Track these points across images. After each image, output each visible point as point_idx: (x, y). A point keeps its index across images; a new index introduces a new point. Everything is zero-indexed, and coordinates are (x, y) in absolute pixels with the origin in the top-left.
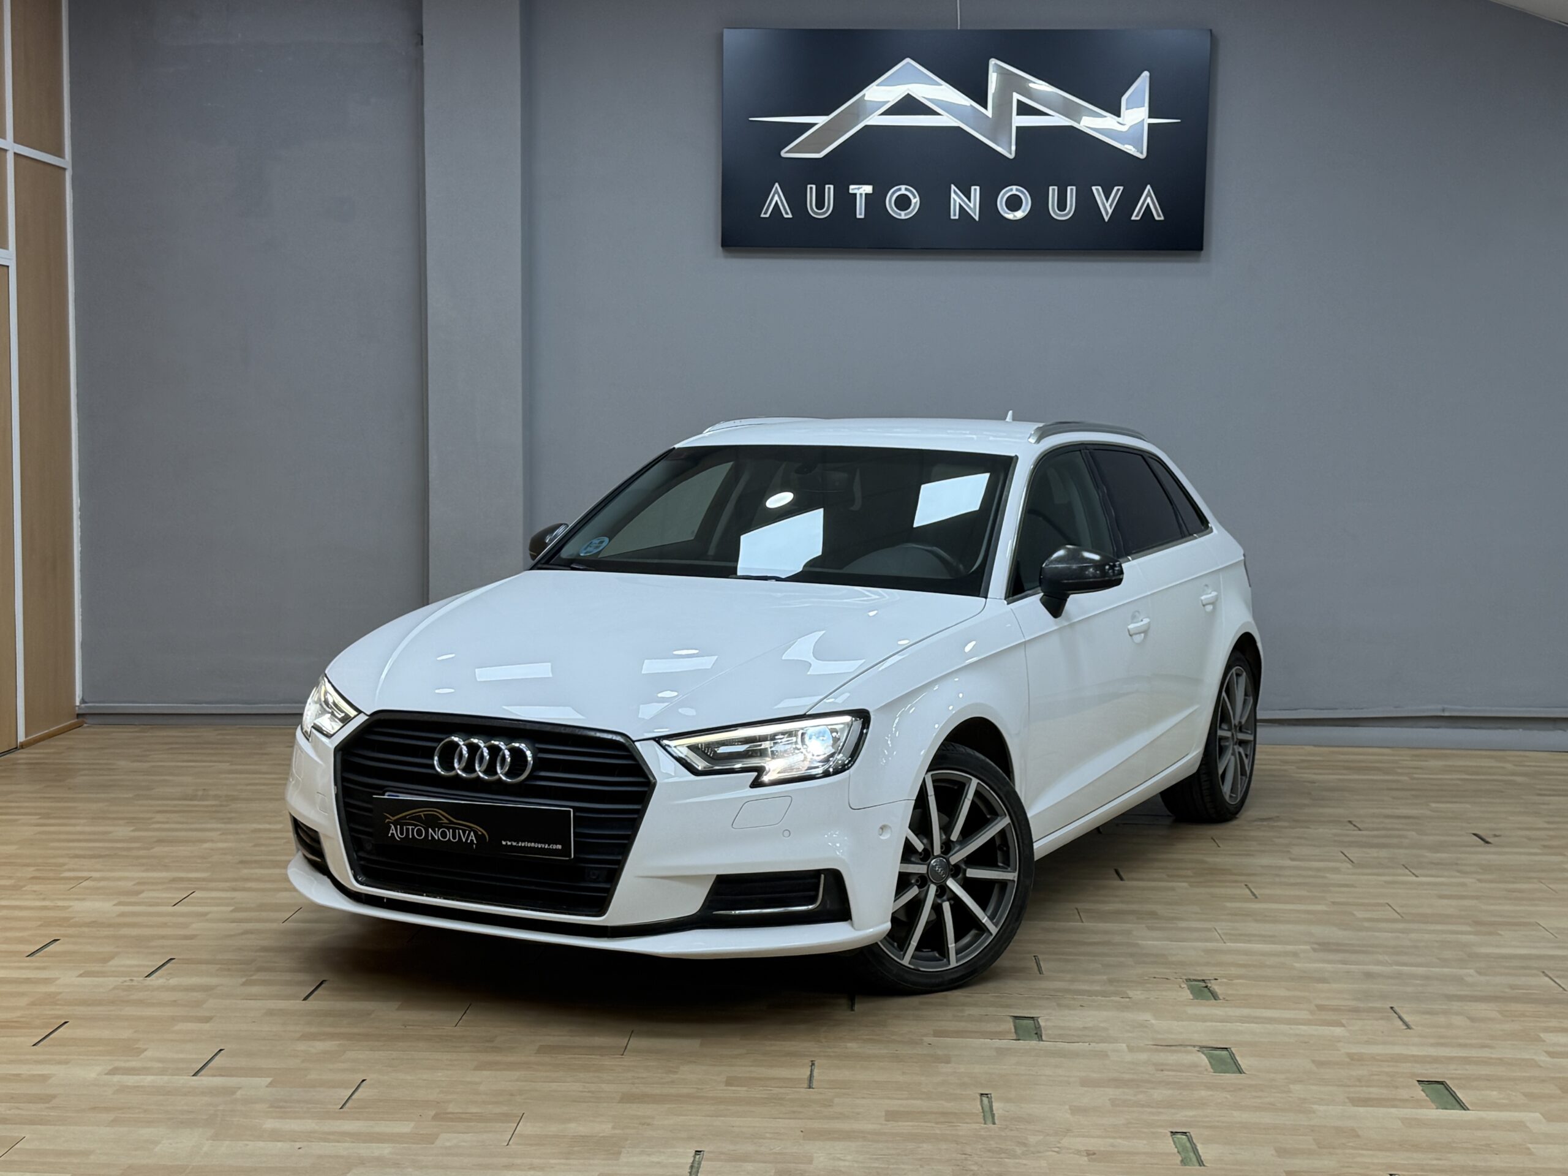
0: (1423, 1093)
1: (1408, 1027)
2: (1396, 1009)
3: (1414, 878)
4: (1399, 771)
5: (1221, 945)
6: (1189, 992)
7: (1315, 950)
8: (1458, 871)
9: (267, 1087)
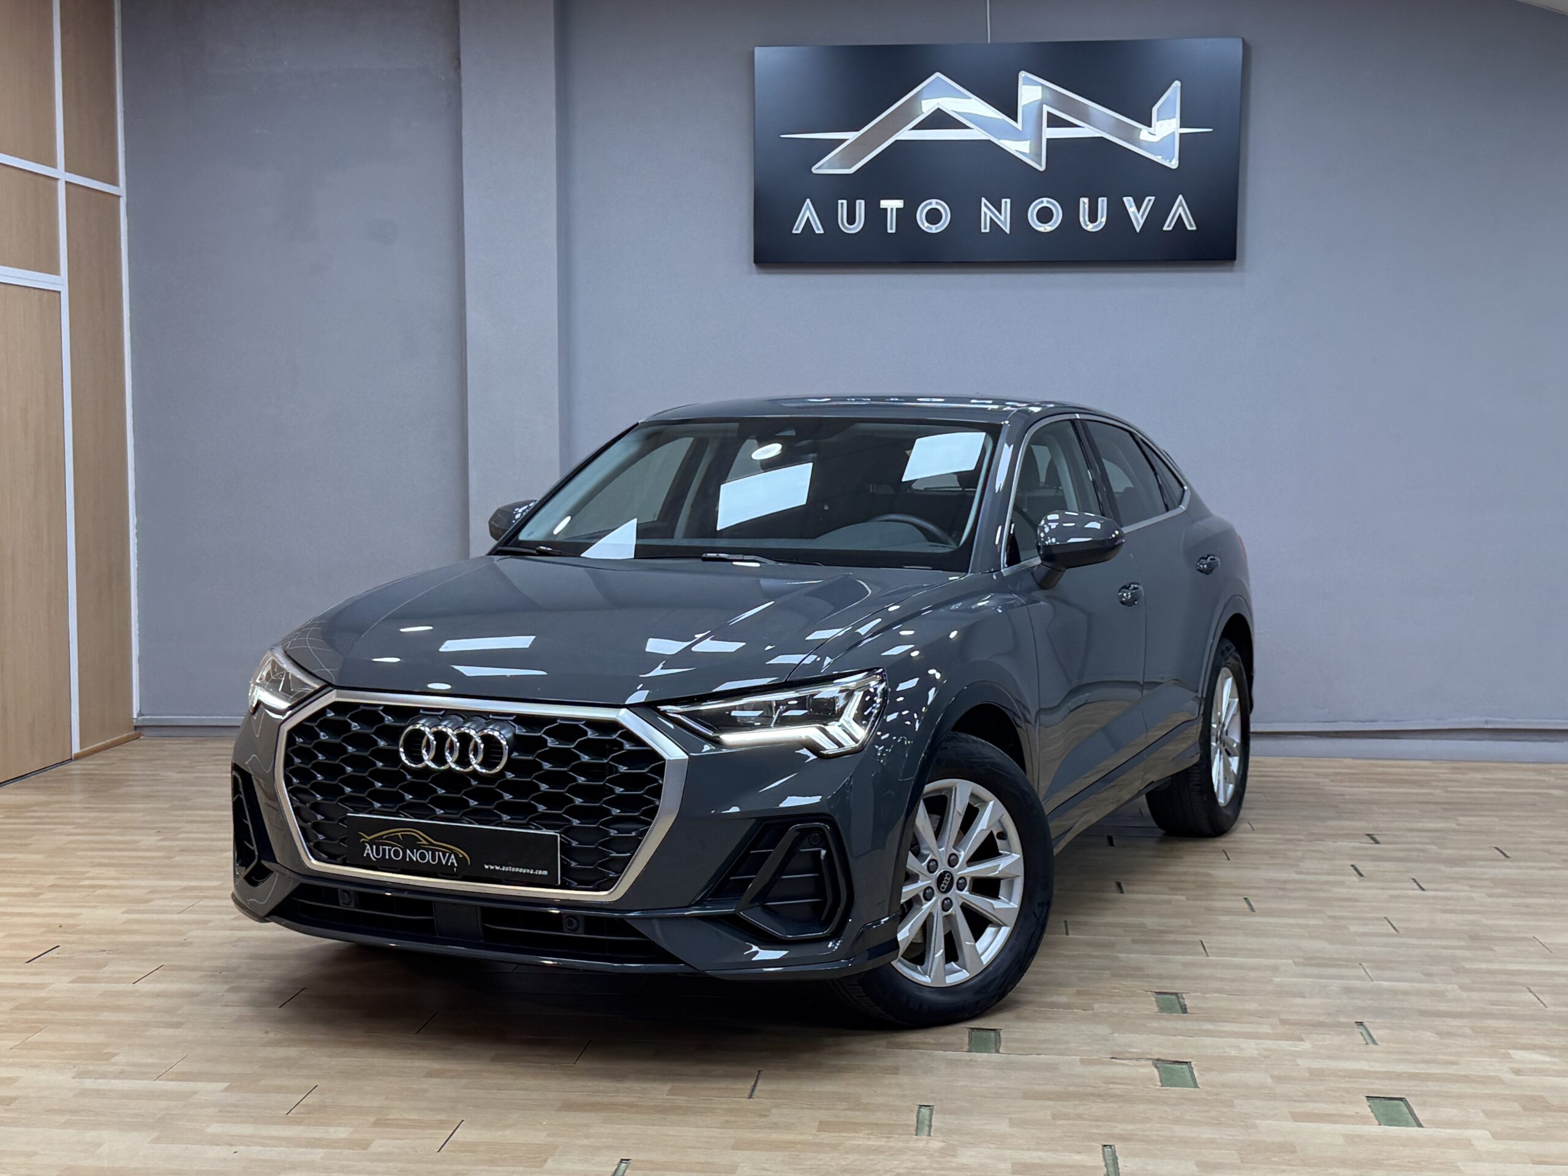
0: (1369, 1110)
1: (1374, 1042)
2: (1366, 1024)
3: (1422, 892)
4: (1435, 783)
5: (1202, 958)
6: (1155, 1005)
7: (1296, 964)
8: (1471, 886)
9: (222, 1091)
